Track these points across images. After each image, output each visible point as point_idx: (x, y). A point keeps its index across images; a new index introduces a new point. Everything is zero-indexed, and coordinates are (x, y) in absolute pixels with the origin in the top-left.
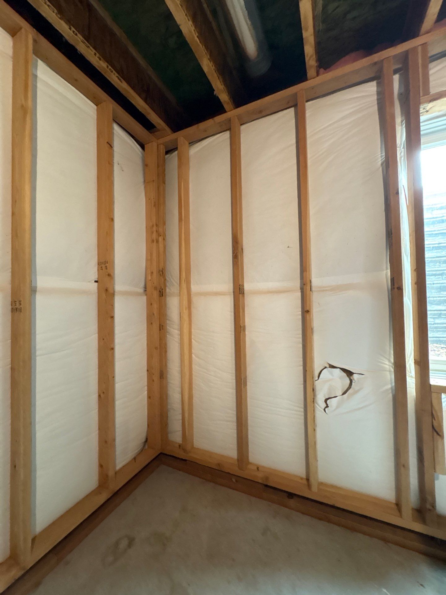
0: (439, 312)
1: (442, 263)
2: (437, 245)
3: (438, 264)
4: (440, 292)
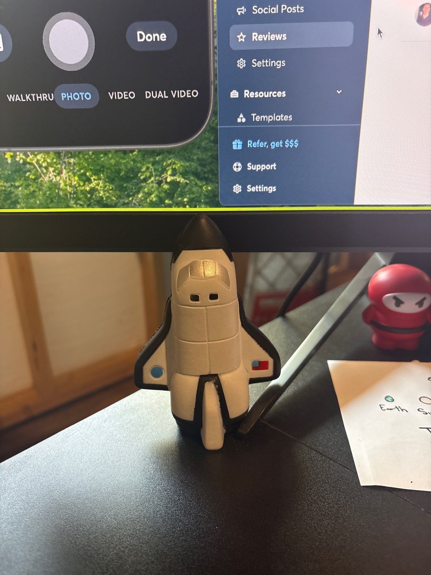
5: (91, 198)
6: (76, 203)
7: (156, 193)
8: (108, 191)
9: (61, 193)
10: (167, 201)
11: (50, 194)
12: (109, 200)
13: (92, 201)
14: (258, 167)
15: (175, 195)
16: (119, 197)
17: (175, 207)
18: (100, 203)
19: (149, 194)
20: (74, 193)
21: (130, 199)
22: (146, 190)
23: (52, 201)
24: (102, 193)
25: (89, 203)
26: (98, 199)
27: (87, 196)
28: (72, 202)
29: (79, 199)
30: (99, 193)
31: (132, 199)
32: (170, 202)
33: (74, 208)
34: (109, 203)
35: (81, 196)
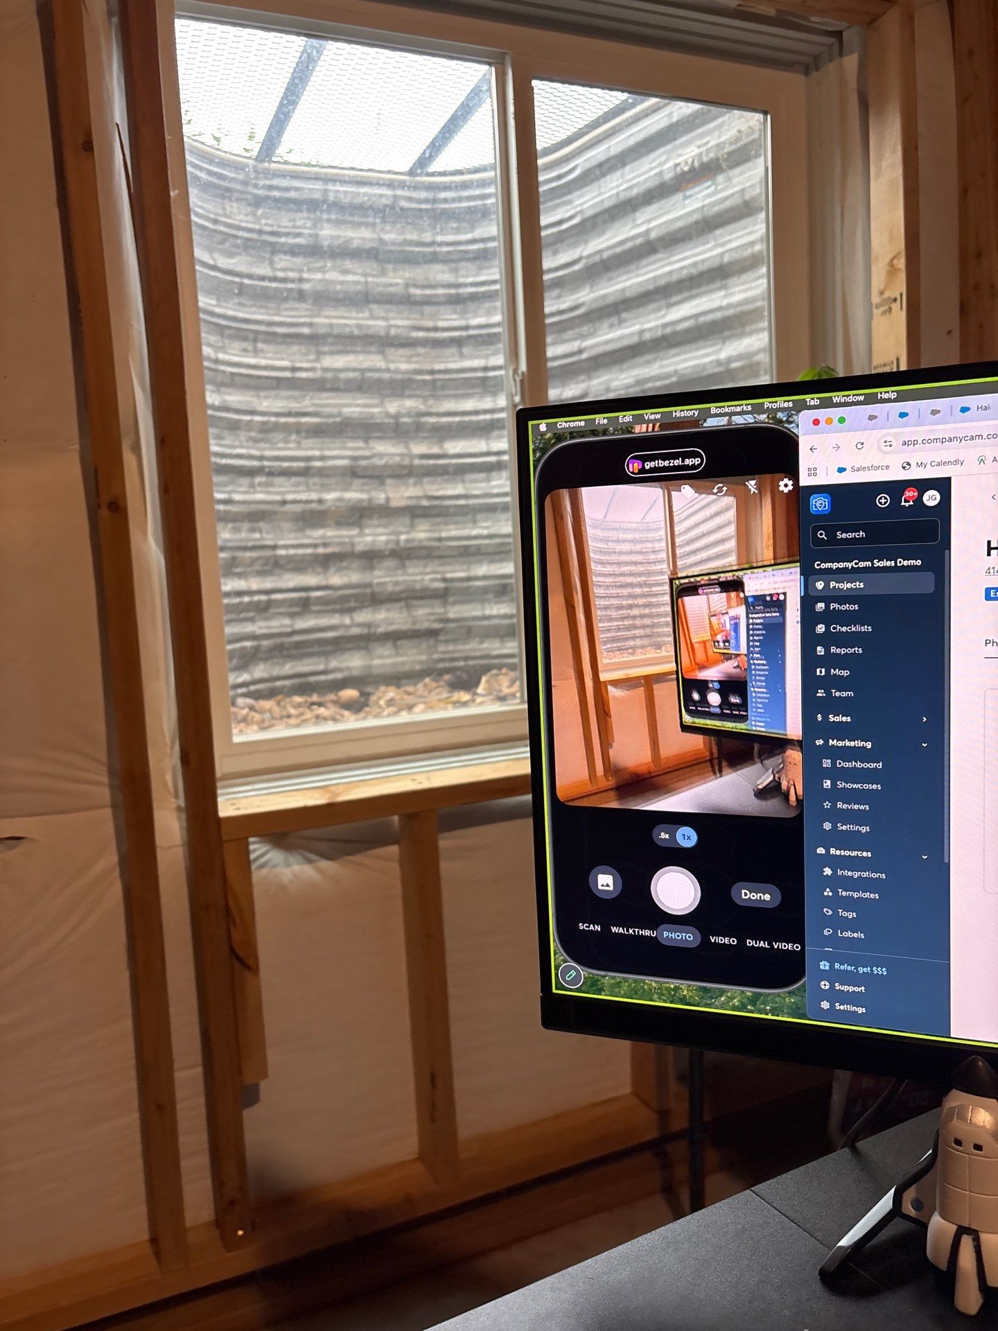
0: (303, 594)
1: (304, 434)
2: (288, 374)
3: (294, 437)
4: (301, 530)
5: (674, 995)
6: (660, 999)
7: (739, 998)
8: (691, 991)
9: (646, 987)
10: (749, 1007)
11: (635, 987)
12: (692, 999)
13: (675, 998)
14: (846, 988)
15: (758, 1002)
16: (702, 998)
17: (757, 1013)
18: (683, 1000)
19: (732, 998)
20: (659, 989)
21: (713, 1000)
22: (729, 994)
23: (636, 993)
24: (685, 992)
25: (672, 999)
26: (682, 997)
27: (670, 993)
28: (656, 996)
29: (663, 995)
30: (683, 992)
31: (715, 1001)
32: (752, 1008)
33: (656, 1001)
34: (692, 1003)
35: (665, 992)
